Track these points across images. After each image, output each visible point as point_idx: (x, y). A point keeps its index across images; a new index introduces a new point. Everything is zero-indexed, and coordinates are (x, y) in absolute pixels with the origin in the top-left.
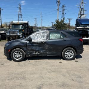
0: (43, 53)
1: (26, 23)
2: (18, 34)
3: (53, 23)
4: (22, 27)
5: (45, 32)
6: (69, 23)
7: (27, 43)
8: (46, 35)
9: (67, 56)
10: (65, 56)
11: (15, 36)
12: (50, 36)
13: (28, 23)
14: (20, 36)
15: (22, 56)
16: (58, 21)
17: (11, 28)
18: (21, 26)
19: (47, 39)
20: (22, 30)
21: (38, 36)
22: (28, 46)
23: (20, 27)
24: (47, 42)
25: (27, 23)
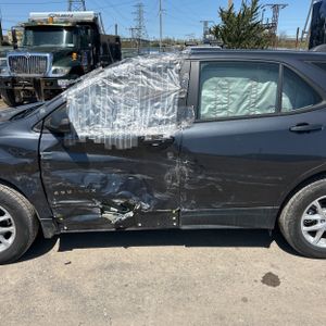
0: (152, 214)
1: (86, 19)
2: (51, 75)
3: (206, 23)
4: (69, 40)
5: (170, 65)
6: (274, 25)
7: (43, 146)
8: (172, 86)
9: (313, 233)
10: (304, 229)
11: (36, 83)
12: (205, 93)
13: (96, 19)
14: (60, 82)
15: (12, 229)
16: (229, 12)
17: (19, 43)
18: (65, 32)
19: (179, 120)
20: (69, 53)
21: (120, 97)
22: (47, 166)
23: (60, 41)
24: (182, 138)
25: (91, 19)
